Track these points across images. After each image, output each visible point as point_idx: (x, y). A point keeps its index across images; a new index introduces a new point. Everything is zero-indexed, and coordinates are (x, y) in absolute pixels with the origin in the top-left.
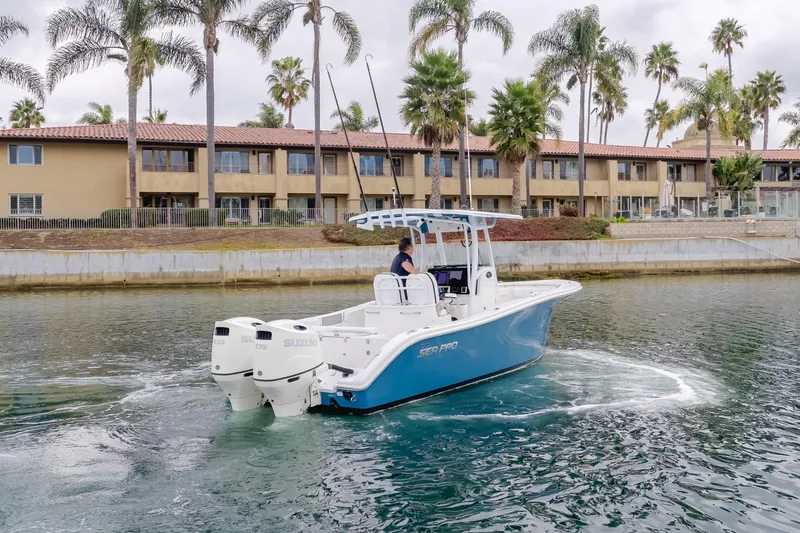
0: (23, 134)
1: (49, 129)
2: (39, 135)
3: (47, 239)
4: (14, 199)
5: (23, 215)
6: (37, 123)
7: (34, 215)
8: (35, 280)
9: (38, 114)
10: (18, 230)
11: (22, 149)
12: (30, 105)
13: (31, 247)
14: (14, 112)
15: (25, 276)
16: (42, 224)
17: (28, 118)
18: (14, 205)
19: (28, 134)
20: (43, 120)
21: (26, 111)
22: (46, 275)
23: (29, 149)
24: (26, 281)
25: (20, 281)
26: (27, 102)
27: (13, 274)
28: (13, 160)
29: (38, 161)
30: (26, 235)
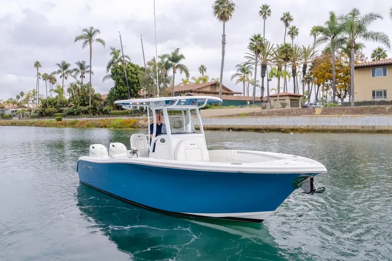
0: (378, 63)
1: (390, 59)
2: (386, 62)
3: (389, 110)
4: (374, 92)
5: (378, 100)
6: (384, 58)
7: (383, 99)
8: (383, 128)
9: (384, 53)
10: (376, 106)
11: (377, 70)
12: (380, 50)
13: (382, 113)
14: (373, 54)
15: (379, 126)
16: (387, 103)
17: (379, 56)
18: (374, 95)
19: (380, 63)
20: (386, 56)
21: (378, 53)
22: (389, 126)
23: (381, 69)
24: (380, 129)
25: (377, 128)
26: (379, 49)
27: (374, 125)
28: (373, 75)
29: (385, 74)
30: (379, 108)
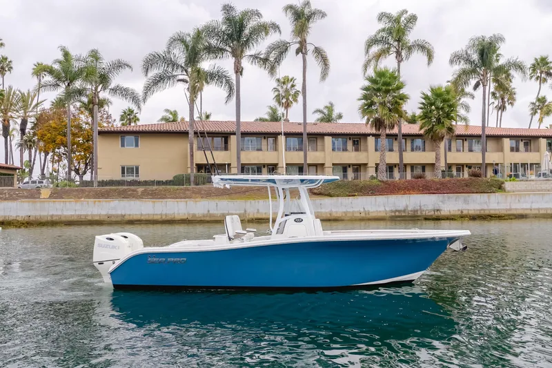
0: (128, 129)
1: (143, 126)
2: (138, 129)
3: (142, 192)
4: (123, 169)
5: (129, 178)
6: (135, 121)
7: (135, 178)
8: (135, 218)
9: (135, 117)
10: (126, 187)
11: (128, 138)
12: (131, 111)
13: (133, 197)
14: (122, 116)
15: (130, 215)
16: (139, 183)
17: (130, 119)
18: (123, 172)
19: (131, 129)
20: (138, 120)
21: (129, 115)
22: (141, 215)
23: (132, 138)
24: (131, 218)
25: (127, 218)
26: (129, 110)
27: (123, 213)
28: (123, 145)
29: (137, 145)
30: (131, 190)
